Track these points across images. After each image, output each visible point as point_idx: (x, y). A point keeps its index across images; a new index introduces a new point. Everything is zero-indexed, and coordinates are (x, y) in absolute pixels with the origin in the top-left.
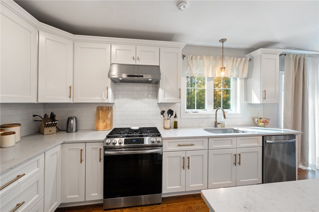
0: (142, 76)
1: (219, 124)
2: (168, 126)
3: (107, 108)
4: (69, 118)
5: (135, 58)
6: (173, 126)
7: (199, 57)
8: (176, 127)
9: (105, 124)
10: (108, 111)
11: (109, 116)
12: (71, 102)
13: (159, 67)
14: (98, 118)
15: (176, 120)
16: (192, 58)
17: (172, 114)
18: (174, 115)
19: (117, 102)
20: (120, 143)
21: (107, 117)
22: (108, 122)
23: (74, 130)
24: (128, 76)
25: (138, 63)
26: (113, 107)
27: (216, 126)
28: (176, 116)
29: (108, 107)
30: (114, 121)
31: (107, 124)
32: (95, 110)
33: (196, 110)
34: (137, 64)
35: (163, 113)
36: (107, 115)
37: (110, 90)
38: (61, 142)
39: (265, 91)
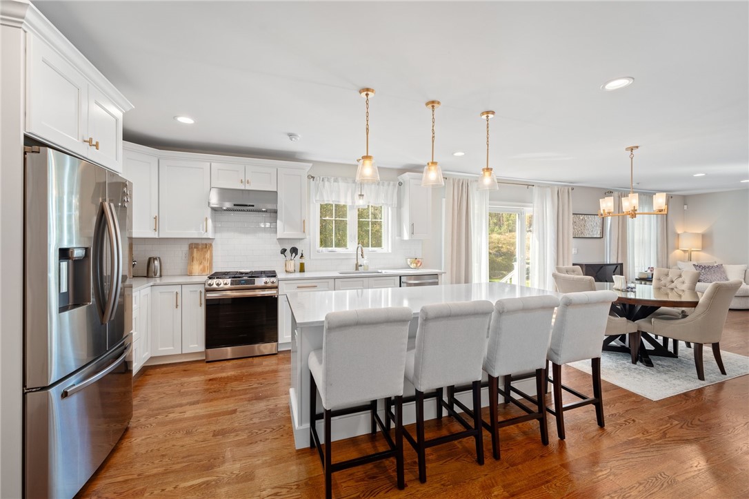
0: (253, 206)
1: (361, 266)
2: (291, 268)
3: (204, 246)
4: (150, 259)
5: (243, 180)
6: (298, 268)
7: (332, 180)
8: (302, 270)
9: (201, 266)
10: (205, 250)
11: (208, 255)
12: (157, 236)
13: (277, 192)
14: (191, 259)
15: (303, 261)
16: (323, 180)
17: (296, 254)
18: (299, 255)
19: (218, 237)
20: (226, 284)
21: (204, 258)
22: (207, 264)
23: (158, 274)
24: (234, 205)
25: (248, 187)
26: (213, 244)
27: (357, 269)
28: (302, 256)
29: (206, 245)
30: (214, 264)
31: (204, 267)
32: (185, 248)
33: (334, 248)
34: (246, 188)
35: (284, 251)
36: (204, 255)
37: (210, 221)
38: (151, 284)
39: (413, 225)
